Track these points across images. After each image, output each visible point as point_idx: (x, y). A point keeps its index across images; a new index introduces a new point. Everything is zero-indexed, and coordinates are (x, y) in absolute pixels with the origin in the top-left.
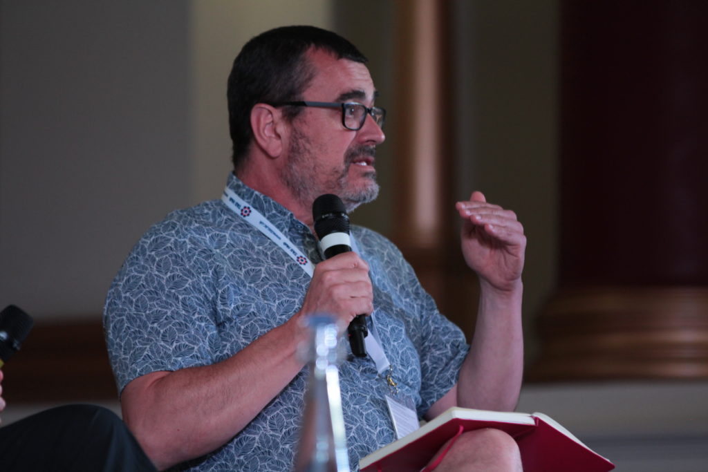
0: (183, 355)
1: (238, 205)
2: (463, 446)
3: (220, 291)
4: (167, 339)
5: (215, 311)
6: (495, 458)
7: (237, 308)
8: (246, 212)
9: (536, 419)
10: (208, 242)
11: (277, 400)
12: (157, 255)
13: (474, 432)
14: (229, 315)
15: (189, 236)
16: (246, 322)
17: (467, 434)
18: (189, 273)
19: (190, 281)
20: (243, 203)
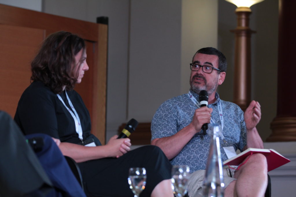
0: (164, 134)
1: (190, 95)
2: (251, 158)
3: (178, 117)
4: (161, 130)
5: (177, 122)
6: (259, 161)
7: (183, 121)
8: (191, 97)
9: (271, 151)
10: (177, 105)
11: (184, 148)
12: (163, 108)
13: (255, 154)
14: (181, 123)
15: (172, 103)
16: (185, 125)
17: (253, 155)
18: (169, 113)
19: (170, 115)
20: (191, 94)
